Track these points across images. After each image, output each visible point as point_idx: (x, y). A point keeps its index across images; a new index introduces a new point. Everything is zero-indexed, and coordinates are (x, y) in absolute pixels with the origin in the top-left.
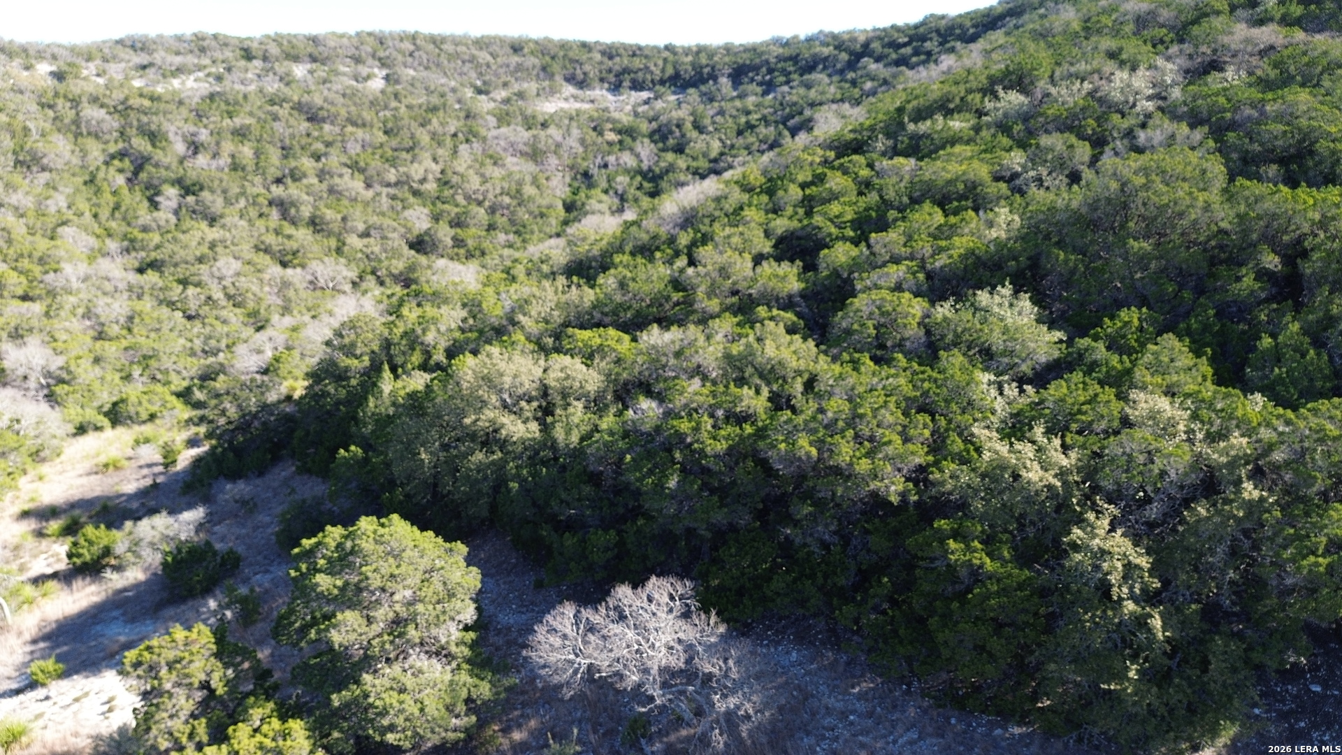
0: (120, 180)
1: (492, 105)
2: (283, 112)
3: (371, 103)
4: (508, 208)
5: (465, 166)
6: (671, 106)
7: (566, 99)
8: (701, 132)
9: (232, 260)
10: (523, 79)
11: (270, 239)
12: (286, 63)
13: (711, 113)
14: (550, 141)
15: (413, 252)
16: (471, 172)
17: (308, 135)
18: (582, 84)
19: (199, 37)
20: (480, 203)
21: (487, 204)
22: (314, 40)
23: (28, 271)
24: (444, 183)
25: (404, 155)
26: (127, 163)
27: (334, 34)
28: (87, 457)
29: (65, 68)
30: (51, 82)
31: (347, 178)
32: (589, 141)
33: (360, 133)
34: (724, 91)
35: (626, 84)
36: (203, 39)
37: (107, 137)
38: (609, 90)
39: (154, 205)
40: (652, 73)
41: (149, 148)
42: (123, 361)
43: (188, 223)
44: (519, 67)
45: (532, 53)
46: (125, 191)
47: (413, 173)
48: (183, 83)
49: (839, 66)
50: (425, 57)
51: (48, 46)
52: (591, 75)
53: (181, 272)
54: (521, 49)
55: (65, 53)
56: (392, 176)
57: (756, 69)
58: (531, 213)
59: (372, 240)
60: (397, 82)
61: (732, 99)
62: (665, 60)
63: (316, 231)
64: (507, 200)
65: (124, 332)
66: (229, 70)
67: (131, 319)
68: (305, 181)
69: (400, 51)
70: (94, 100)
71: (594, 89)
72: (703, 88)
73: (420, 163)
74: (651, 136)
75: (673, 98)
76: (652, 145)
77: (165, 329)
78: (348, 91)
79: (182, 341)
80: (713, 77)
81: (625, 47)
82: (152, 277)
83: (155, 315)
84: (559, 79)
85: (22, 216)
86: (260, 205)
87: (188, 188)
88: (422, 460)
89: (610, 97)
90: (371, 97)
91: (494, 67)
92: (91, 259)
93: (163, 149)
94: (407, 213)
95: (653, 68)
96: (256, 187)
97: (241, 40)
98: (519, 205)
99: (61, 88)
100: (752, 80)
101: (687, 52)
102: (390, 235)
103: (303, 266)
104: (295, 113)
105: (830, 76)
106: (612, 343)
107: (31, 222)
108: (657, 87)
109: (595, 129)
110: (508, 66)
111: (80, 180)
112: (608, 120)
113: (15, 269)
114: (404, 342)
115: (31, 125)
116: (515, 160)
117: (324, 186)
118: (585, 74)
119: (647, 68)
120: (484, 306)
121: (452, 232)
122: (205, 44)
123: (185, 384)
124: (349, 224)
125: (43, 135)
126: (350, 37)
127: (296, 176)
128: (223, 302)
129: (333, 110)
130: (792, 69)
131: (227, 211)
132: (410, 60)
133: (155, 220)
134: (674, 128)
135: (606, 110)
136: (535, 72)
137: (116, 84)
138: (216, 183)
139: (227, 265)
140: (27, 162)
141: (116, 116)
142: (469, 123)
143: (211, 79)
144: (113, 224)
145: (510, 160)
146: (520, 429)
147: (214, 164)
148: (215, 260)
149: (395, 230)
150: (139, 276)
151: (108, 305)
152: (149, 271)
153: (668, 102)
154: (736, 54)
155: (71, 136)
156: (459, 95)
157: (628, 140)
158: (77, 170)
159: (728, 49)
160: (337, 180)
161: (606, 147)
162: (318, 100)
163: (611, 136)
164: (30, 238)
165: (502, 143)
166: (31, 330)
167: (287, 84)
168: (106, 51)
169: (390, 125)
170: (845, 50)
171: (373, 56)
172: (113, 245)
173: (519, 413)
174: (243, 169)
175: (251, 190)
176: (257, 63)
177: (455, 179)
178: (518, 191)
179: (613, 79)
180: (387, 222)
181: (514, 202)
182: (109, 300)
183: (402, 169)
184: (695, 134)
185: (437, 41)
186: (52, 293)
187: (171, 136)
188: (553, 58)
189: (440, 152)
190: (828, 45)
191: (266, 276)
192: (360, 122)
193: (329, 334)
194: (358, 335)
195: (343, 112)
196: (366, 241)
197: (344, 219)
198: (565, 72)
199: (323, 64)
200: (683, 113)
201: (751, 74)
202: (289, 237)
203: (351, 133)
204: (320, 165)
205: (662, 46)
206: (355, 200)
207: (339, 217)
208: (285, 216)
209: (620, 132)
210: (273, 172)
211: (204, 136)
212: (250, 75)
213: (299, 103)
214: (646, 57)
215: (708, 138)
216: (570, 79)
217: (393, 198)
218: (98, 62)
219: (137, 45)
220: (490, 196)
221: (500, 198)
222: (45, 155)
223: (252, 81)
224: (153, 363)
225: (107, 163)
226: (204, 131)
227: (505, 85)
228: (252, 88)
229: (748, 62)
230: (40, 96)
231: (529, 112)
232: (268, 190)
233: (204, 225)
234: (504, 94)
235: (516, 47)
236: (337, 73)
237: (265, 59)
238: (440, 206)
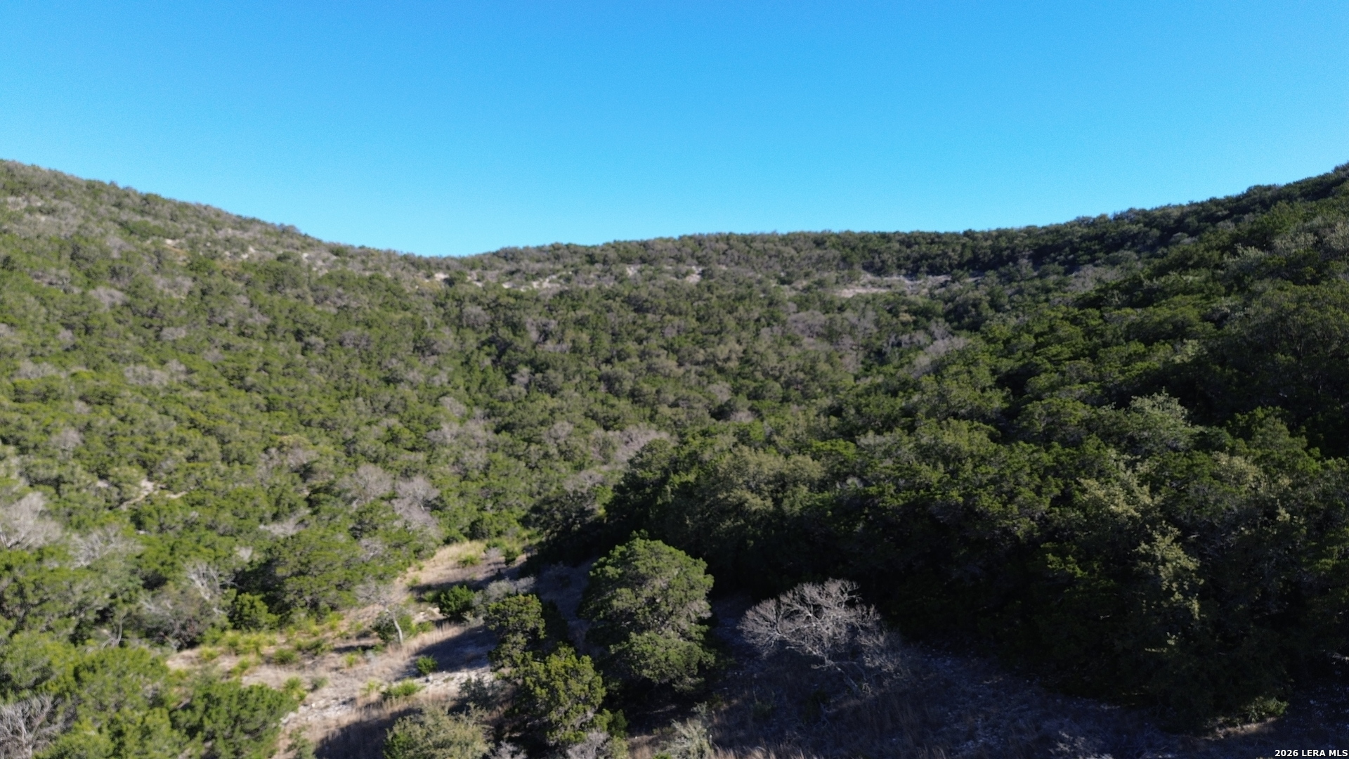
0: (488, 362)
1: (794, 293)
2: (615, 305)
3: (688, 295)
4: (801, 383)
5: (765, 346)
6: (968, 287)
7: (864, 286)
8: (998, 311)
9: (566, 423)
10: (824, 270)
11: (598, 408)
12: (621, 265)
13: (1009, 292)
14: (846, 323)
15: (714, 420)
16: (770, 351)
17: (634, 323)
18: (880, 271)
19: (555, 248)
20: (776, 379)
21: (783, 379)
22: (645, 245)
23: (417, 429)
24: (745, 361)
25: (712, 338)
26: (493, 349)
27: (661, 239)
28: (452, 558)
29: (455, 276)
30: (444, 287)
31: (663, 357)
32: (884, 322)
33: (676, 321)
34: (1024, 271)
35: (924, 269)
36: (558, 249)
37: (481, 328)
38: (905, 275)
39: (511, 381)
40: (950, 258)
41: (511, 336)
42: (480, 497)
43: (535, 395)
44: (820, 259)
45: (833, 246)
46: (490, 371)
47: (719, 353)
48: (540, 284)
49: (1149, 242)
50: (736, 254)
51: (445, 259)
52: (889, 263)
53: (527, 432)
54: (824, 242)
55: (456, 264)
56: (701, 355)
57: (1058, 249)
58: (822, 387)
59: (680, 410)
60: (711, 277)
61: (1032, 279)
62: (964, 246)
63: (634, 402)
64: (801, 375)
65: (482, 476)
66: (576, 272)
67: (487, 466)
68: (628, 361)
69: (715, 250)
70: (474, 300)
71: (891, 275)
72: (1002, 270)
73: (725, 344)
74: (947, 316)
75: (970, 280)
76: (947, 324)
77: (512, 474)
78: (669, 286)
79: (523, 484)
80: (1013, 258)
81: (923, 235)
82: (505, 436)
83: (506, 463)
84: (857, 267)
85: (415, 388)
86: (592, 381)
87: (538, 367)
89: (907, 282)
90: (688, 290)
91: (797, 260)
92: (462, 422)
93: (521, 337)
94: (712, 387)
95: (951, 253)
96: (590, 366)
97: (587, 248)
98: (813, 380)
99: (451, 291)
100: (1054, 260)
101: (987, 236)
102: (696, 405)
103: (621, 430)
104: (625, 305)
105: (1138, 252)
107: (421, 393)
108: (955, 271)
109: (890, 311)
110: (810, 258)
111: (458, 362)
112: (904, 303)
113: (408, 427)
115: (427, 320)
116: (811, 340)
117: (644, 365)
118: (883, 262)
119: (945, 254)
121: (750, 403)
122: (559, 252)
123: (524, 513)
124: (662, 396)
125: (435, 328)
126: (674, 241)
127: (622, 357)
128: (556, 457)
129: (656, 301)
130: (1097, 247)
131: (565, 385)
132: (723, 257)
133: (511, 392)
134: (970, 307)
135: (903, 293)
136: (835, 263)
137: (491, 286)
138: (559, 362)
139: (562, 428)
140: (423, 348)
141: (489, 312)
142: (771, 309)
143: (562, 281)
144: (480, 396)
145: (806, 341)
147: (559, 348)
148: (553, 423)
149: (700, 401)
150: (495, 435)
151: (471, 455)
152: (503, 432)
153: (965, 284)
154: (1037, 236)
155: (455, 328)
156: (764, 285)
157: (923, 320)
158: (457, 354)
159: (1030, 231)
160: (655, 360)
161: (900, 327)
162: (644, 294)
163: (906, 317)
164: (420, 405)
165: (800, 326)
166: (416, 472)
167: (621, 282)
168: (486, 261)
169: (702, 313)
170: (1156, 227)
171: (692, 256)
172: (478, 412)
174: (581, 352)
175: (586, 368)
176: (598, 266)
177: (755, 358)
178: (812, 368)
179: (910, 266)
180: (693, 394)
181: (808, 378)
182: (473, 452)
183: (709, 350)
184: (991, 313)
185: (747, 240)
186: (432, 447)
187: (528, 326)
188: (853, 249)
189: (744, 334)
190: (1138, 222)
191: (592, 437)
192: (677, 311)
195: (664, 303)
196: (674, 410)
197: (658, 392)
198: (863, 261)
199: (651, 264)
200: (981, 294)
201: (1053, 255)
202: (613, 406)
203: (670, 321)
204: (642, 347)
205: (961, 232)
206: (669, 376)
207: (654, 390)
208: (610, 389)
209: (915, 313)
210: (604, 354)
211: (553, 325)
212: (592, 276)
213: (629, 297)
214: (945, 243)
215: (1004, 316)
216: (868, 268)
217: (701, 374)
218: (479, 270)
219: (508, 255)
220: (786, 372)
221: (794, 374)
222: (436, 342)
223: (593, 280)
224: (502, 499)
225: (479, 348)
226: (553, 321)
227: (807, 275)
228: (593, 286)
229: (1050, 243)
230: (436, 298)
231: (828, 298)
232: (599, 368)
233: (547, 397)
234: (805, 283)
235: (819, 241)
236: (661, 271)
237: (605, 262)
238: (741, 381)
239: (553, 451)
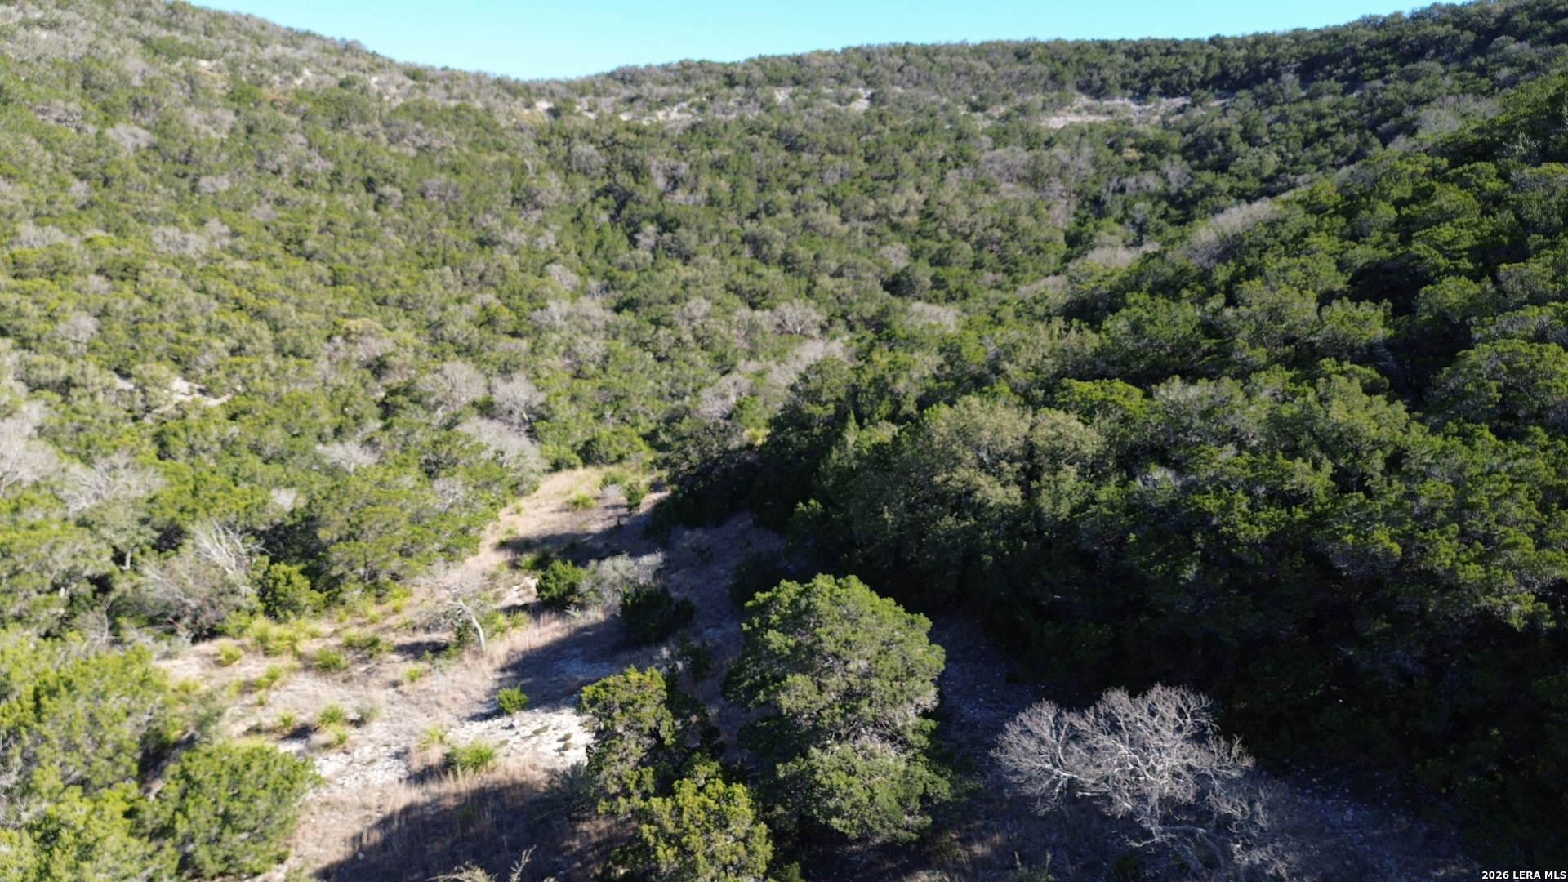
0: (604, 217)
1: (989, 123)
2: (761, 141)
3: (854, 127)
4: (998, 243)
5: (952, 195)
6: (1214, 113)
7: (1078, 112)
8: (1252, 145)
9: (702, 300)
10: (1027, 91)
11: (741, 279)
12: (768, 88)
13: (1268, 119)
14: (1055, 162)
15: (887, 294)
16: (959, 201)
17: (786, 165)
18: (1098, 92)
19: (685, 66)
20: (966, 238)
21: (974, 238)
22: (798, 60)
23: (519, 307)
24: (926, 215)
25: (885, 184)
26: (611, 201)
27: (819, 52)
29: (561, 104)
30: (547, 119)
31: (822, 211)
32: (1103, 160)
33: (839, 161)
34: (1288, 90)
35: (1156, 89)
36: (689, 67)
37: (594, 173)
38: (1132, 98)
39: (634, 243)
40: (1191, 74)
41: (632, 183)
42: (597, 400)
43: (663, 261)
44: (1023, 77)
45: (1040, 59)
46: (608, 229)
47: (893, 205)
48: (667, 115)
49: (1459, 50)
50: (915, 72)
51: (548, 83)
52: (1111, 81)
53: (654, 312)
54: (1027, 55)
55: (561, 89)
56: (870, 208)
57: (1336, 60)
58: (1025, 248)
59: (844, 280)
60: (883, 102)
61: (1300, 100)
62: (1209, 57)
63: (787, 271)
64: (998, 233)
65: (600, 371)
66: (711, 98)
67: (606, 358)
68: (779, 216)
69: (887, 67)
70: (586, 136)
71: (1113, 98)
72: (1259, 89)
73: (902, 193)
74: (1184, 151)
75: (1216, 103)
76: (1185, 163)
77: (637, 371)
78: (830, 115)
79: (651, 383)
80: (1275, 74)
81: (1156, 43)
82: (627, 316)
83: (628, 355)
84: (1070, 88)
85: (516, 253)
86: (733, 242)
87: (666, 225)
88: (885, 520)
89: (1134, 107)
90: (853, 121)
91: (993, 79)
92: (574, 297)
93: (644, 184)
94: (885, 250)
95: (1192, 68)
96: (730, 224)
97: (725, 66)
98: (1012, 239)
99: (557, 124)
100: (1330, 75)
101: (1240, 43)
102: (864, 275)
103: (772, 308)
104: (774, 141)
105: (1445, 63)
106: (1119, 399)
107: (523, 260)
108: (1197, 91)
109: (1111, 146)
110: (1010, 76)
111: (568, 217)
112: (1129, 135)
113: (507, 305)
114: (872, 390)
115: (528, 162)
116: (1010, 186)
117: (799, 221)
118: (1103, 80)
119: (1184, 68)
120: (964, 351)
121: (932, 271)
122: (690, 72)
123: (652, 426)
124: (822, 262)
125: (538, 173)
126: (836, 55)
127: (770, 210)
128: (692, 345)
129: (813, 136)
130: (1388, 57)
131: (701, 249)
132: (898, 76)
133: (633, 258)
134: (1215, 140)
135: (1128, 122)
136: (1042, 82)
137: (606, 118)
138: (692, 219)
139: (699, 306)
140: (524, 199)
141: (604, 151)
142: (960, 145)
143: (694, 110)
144: (596, 262)
145: (1005, 186)
146: (999, 493)
147: (691, 199)
148: (687, 300)
149: (869, 269)
150: (615, 315)
151: (586, 343)
152: (625, 311)
153: (1210, 109)
154: (1308, 43)
155: (562, 173)
156: (951, 113)
157: (1154, 157)
158: (566, 207)
159: (1298, 36)
160: (812, 214)
161: (1124, 167)
162: (798, 127)
163: (1132, 154)
164: (522, 275)
165: (997, 167)
166: (517, 366)
167: (768, 111)
168: (598, 85)
169: (872, 151)
170: (1470, 28)
171: (859, 75)
172: (594, 284)
173: (999, 474)
174: (719, 204)
175: (726, 227)
176: (740, 90)
177: (939, 211)
178: (1012, 223)
179: (1137, 83)
180: (862, 260)
181: (1007, 236)
182: (588, 339)
183: (881, 201)
184: (1243, 147)
185: (929, 52)
186: (538, 330)
187: (653, 170)
188: (1065, 64)
189: (925, 179)
190: (1445, 22)
191: (735, 318)
192: (840, 149)
193: (794, 378)
194: (824, 380)
195: (823, 139)
196: (838, 281)
197: (817, 257)
198: (1078, 79)
199: (806, 87)
200: (1231, 122)
201: (1328, 68)
202: (760, 276)
203: (830, 162)
204: (796, 198)
205: (1207, 38)
206: (830, 235)
207: (812, 255)
208: (756, 254)
209: (1143, 149)
210: (748, 207)
211: (684, 169)
212: (731, 103)
213: (779, 131)
214: (1184, 54)
215: (1262, 151)
216: (1085, 88)
217: (870, 233)
218: (590, 97)
219: (626, 77)
220: (979, 229)
221: (989, 231)
222: (539, 193)
223: (733, 109)
224: (623, 403)
225: (593, 200)
226: (683, 164)
227: (1005, 98)
228: (733, 116)
229: (1325, 52)
230: (538, 134)
231: (1032, 129)
232: (742, 225)
233: (678, 264)
234: (1003, 109)
235: (1022, 53)
236: (819, 95)
237: (747, 84)
238: (921, 242)
239: (688, 337)
